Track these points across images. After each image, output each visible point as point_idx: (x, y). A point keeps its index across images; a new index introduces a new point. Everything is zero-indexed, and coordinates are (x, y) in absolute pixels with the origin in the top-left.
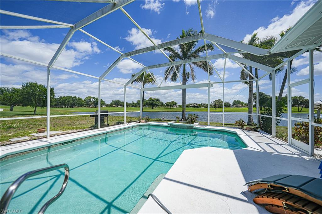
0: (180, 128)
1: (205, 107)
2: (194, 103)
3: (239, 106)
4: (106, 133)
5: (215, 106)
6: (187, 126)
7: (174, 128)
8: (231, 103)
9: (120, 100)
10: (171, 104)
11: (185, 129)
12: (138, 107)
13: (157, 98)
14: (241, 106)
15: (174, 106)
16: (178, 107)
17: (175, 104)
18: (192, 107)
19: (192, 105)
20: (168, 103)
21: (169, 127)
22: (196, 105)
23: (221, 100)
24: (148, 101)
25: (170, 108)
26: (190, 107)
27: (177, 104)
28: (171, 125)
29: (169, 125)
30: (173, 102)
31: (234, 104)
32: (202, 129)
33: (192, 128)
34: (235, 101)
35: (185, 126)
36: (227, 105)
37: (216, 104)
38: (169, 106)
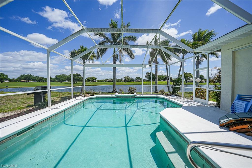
0: (126, 98)
1: (118, 82)
2: (109, 78)
3: (139, 81)
4: (65, 111)
5: (125, 81)
6: (131, 96)
7: (120, 99)
8: (135, 79)
9: (32, 75)
10: (91, 79)
11: (130, 98)
12: (56, 82)
13: (78, 74)
14: (140, 80)
15: (94, 81)
16: (97, 81)
17: (95, 79)
18: (109, 81)
19: (108, 80)
20: (89, 78)
21: (115, 98)
22: (111, 80)
23: (128, 76)
24: (69, 76)
25: (91, 83)
26: (107, 81)
27: (97, 79)
28: (117, 96)
29: (116, 97)
30: (93, 77)
31: (136, 79)
32: (141, 97)
33: (134, 97)
34: (137, 77)
35: (129, 96)
36: (132, 80)
37: (126, 79)
38: (90, 81)
